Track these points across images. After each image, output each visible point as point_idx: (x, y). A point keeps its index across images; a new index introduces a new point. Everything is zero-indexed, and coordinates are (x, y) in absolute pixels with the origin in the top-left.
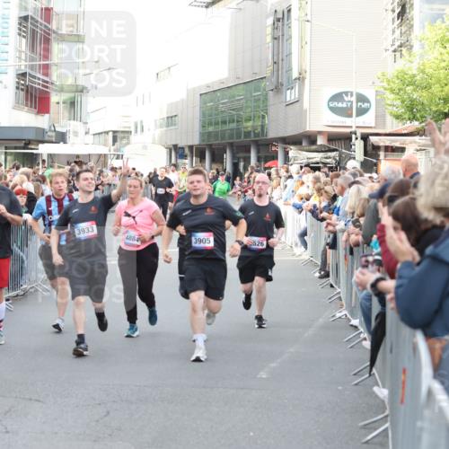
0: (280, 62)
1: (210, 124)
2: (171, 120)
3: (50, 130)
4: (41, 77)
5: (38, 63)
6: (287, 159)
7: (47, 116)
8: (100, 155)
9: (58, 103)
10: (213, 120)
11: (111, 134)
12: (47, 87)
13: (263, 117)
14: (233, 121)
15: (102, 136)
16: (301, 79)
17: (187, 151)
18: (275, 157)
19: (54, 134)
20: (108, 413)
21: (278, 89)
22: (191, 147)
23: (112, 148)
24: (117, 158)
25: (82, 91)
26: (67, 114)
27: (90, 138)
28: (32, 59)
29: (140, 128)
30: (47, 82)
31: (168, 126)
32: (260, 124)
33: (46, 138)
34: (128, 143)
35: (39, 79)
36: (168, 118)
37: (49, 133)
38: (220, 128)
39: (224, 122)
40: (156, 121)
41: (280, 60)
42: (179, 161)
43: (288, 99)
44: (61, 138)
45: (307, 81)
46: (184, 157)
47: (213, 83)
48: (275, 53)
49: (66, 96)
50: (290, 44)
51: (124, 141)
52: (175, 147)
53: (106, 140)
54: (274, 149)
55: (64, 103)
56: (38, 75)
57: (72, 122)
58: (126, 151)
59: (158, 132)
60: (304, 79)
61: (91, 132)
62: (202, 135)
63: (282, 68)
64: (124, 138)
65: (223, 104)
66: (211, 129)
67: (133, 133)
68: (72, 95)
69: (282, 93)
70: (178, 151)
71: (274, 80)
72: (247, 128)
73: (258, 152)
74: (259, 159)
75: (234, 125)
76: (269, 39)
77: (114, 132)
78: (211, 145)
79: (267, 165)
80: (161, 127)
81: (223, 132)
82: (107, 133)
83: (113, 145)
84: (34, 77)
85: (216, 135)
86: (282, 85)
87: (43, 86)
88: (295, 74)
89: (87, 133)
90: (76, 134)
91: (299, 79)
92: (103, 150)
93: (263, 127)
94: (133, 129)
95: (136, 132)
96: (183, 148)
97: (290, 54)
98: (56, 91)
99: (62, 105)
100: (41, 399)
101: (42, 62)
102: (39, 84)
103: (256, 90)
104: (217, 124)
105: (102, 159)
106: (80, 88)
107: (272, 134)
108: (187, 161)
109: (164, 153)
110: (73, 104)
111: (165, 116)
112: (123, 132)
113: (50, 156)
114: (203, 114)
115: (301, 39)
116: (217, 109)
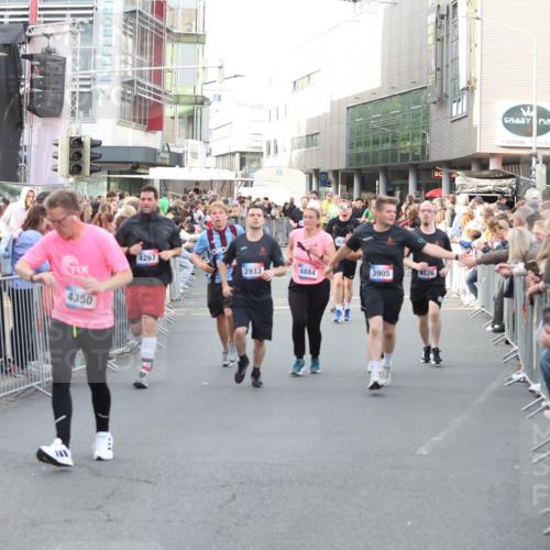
0: (445, 68)
1: (359, 144)
2: (311, 139)
3: (163, 151)
4: (153, 86)
5: (148, 68)
6: (452, 188)
7: (159, 133)
8: (224, 182)
9: (173, 118)
10: (363, 140)
11: (237, 155)
12: (159, 98)
13: (424, 136)
14: (387, 141)
15: (227, 159)
16: (470, 89)
17: (331, 177)
18: (438, 185)
19: (167, 156)
20: (234, 497)
21: (442, 101)
22: (336, 173)
23: (240, 173)
24: (245, 186)
25: (202, 103)
26: (183, 131)
27: (212, 161)
28: (141, 64)
29: (273, 148)
30: (159, 92)
31: (307, 147)
32: (420, 144)
33: (159, 161)
34: (259, 167)
35: (149, 88)
36: (307, 136)
37: (163, 155)
38: (371, 149)
39: (376, 142)
40: (292, 139)
41: (444, 66)
42: (322, 189)
43: (454, 114)
44: (178, 160)
45: (477, 92)
46: (327, 184)
47: (362, 94)
48: (438, 57)
49: (182, 109)
50: (457, 46)
51: (254, 165)
52: (317, 171)
53: (232, 163)
54: (437, 174)
55: (180, 117)
56: (148, 84)
57: (190, 141)
58: (257, 176)
59: (296, 153)
60: (473, 89)
61: (214, 153)
62: (349, 158)
63: (447, 77)
64: (254, 160)
65: (374, 119)
66: (361, 150)
67: (265, 154)
68: (191, 107)
69: (446, 107)
70: (319, 178)
71: (437, 90)
72: (404, 149)
73: (418, 178)
74: (419, 187)
75: (388, 146)
76: (431, 40)
77: (242, 153)
78: (360, 170)
79: (428, 195)
80: (299, 147)
81: (375, 154)
82: (233, 154)
83: (241, 169)
84: (144, 86)
85: (367, 157)
86: (447, 97)
87: (155, 97)
88: (463, 84)
89: (208, 155)
90: (195, 155)
91: (467, 89)
92: (228, 175)
93: (423, 148)
94: (264, 150)
95: (269, 153)
96: (326, 174)
97: (456, 59)
98: (170, 102)
99: (177, 120)
100: (152, 480)
101: (153, 68)
102: (150, 94)
103: (415, 104)
104: (367, 144)
105: (227, 186)
106: (199, 99)
107: (435, 156)
108: (331, 189)
109: (302, 179)
110: (190, 119)
111: (304, 133)
112: (253, 153)
113: (164, 182)
114: (351, 132)
115: (470, 40)
116: (367, 126)
